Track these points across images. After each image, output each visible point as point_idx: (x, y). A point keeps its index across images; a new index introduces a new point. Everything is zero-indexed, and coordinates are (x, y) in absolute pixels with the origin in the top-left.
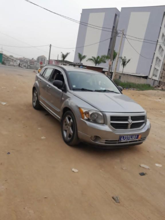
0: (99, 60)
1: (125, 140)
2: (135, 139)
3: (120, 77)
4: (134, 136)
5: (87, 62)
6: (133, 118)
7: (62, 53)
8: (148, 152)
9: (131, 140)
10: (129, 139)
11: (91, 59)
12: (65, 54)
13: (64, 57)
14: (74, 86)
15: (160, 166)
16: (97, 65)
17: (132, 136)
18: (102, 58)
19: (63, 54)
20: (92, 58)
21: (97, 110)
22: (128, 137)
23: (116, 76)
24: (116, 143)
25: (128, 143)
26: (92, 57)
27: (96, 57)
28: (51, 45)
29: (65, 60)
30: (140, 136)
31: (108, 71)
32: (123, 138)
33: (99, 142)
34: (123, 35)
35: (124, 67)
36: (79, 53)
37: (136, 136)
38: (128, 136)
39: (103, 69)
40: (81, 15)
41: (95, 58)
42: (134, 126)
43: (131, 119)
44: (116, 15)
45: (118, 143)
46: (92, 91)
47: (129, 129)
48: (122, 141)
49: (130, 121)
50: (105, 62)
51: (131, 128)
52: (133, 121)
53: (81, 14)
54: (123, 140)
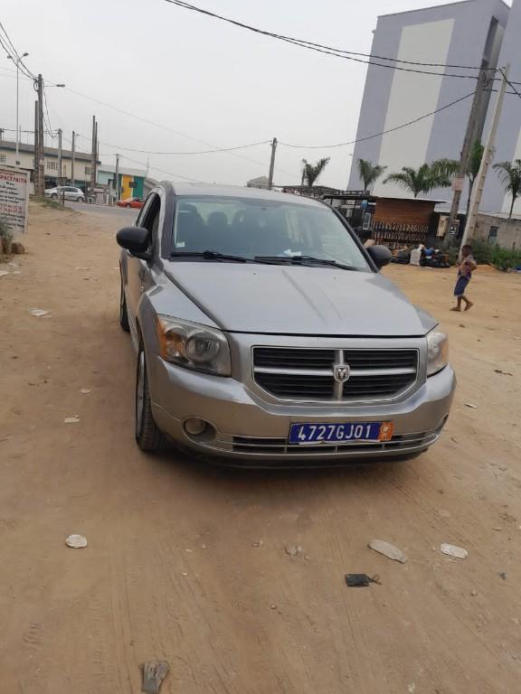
0: (425, 178)
1: (314, 439)
2: (363, 437)
3: (494, 231)
4: (355, 426)
5: (386, 185)
6: (355, 358)
7: (304, 161)
8: (441, 492)
9: (343, 443)
10: (334, 438)
11: (400, 177)
12: (314, 165)
13: (311, 174)
14: (180, 245)
15: (460, 552)
16: (421, 193)
17: (347, 427)
18: (435, 171)
19: (307, 165)
20: (405, 173)
21: (215, 325)
22: (328, 430)
23: (477, 226)
24: (281, 450)
25: (336, 454)
26: (404, 169)
27: (416, 168)
28: (275, 141)
29: (315, 184)
30: (385, 428)
31: (448, 211)
32: (307, 431)
33: (211, 445)
34: (504, 84)
35: (515, 197)
36: (361, 161)
37: (369, 427)
38: (326, 425)
39: (436, 205)
40: (373, 35)
41: (413, 174)
42: (356, 388)
43: (346, 361)
44: (494, 22)
45: (290, 450)
46: (243, 261)
47: (336, 399)
48: (302, 444)
49: (341, 370)
50: (447, 184)
51: (346, 395)
52: (352, 368)
53: (374, 32)
54: (306, 440)
